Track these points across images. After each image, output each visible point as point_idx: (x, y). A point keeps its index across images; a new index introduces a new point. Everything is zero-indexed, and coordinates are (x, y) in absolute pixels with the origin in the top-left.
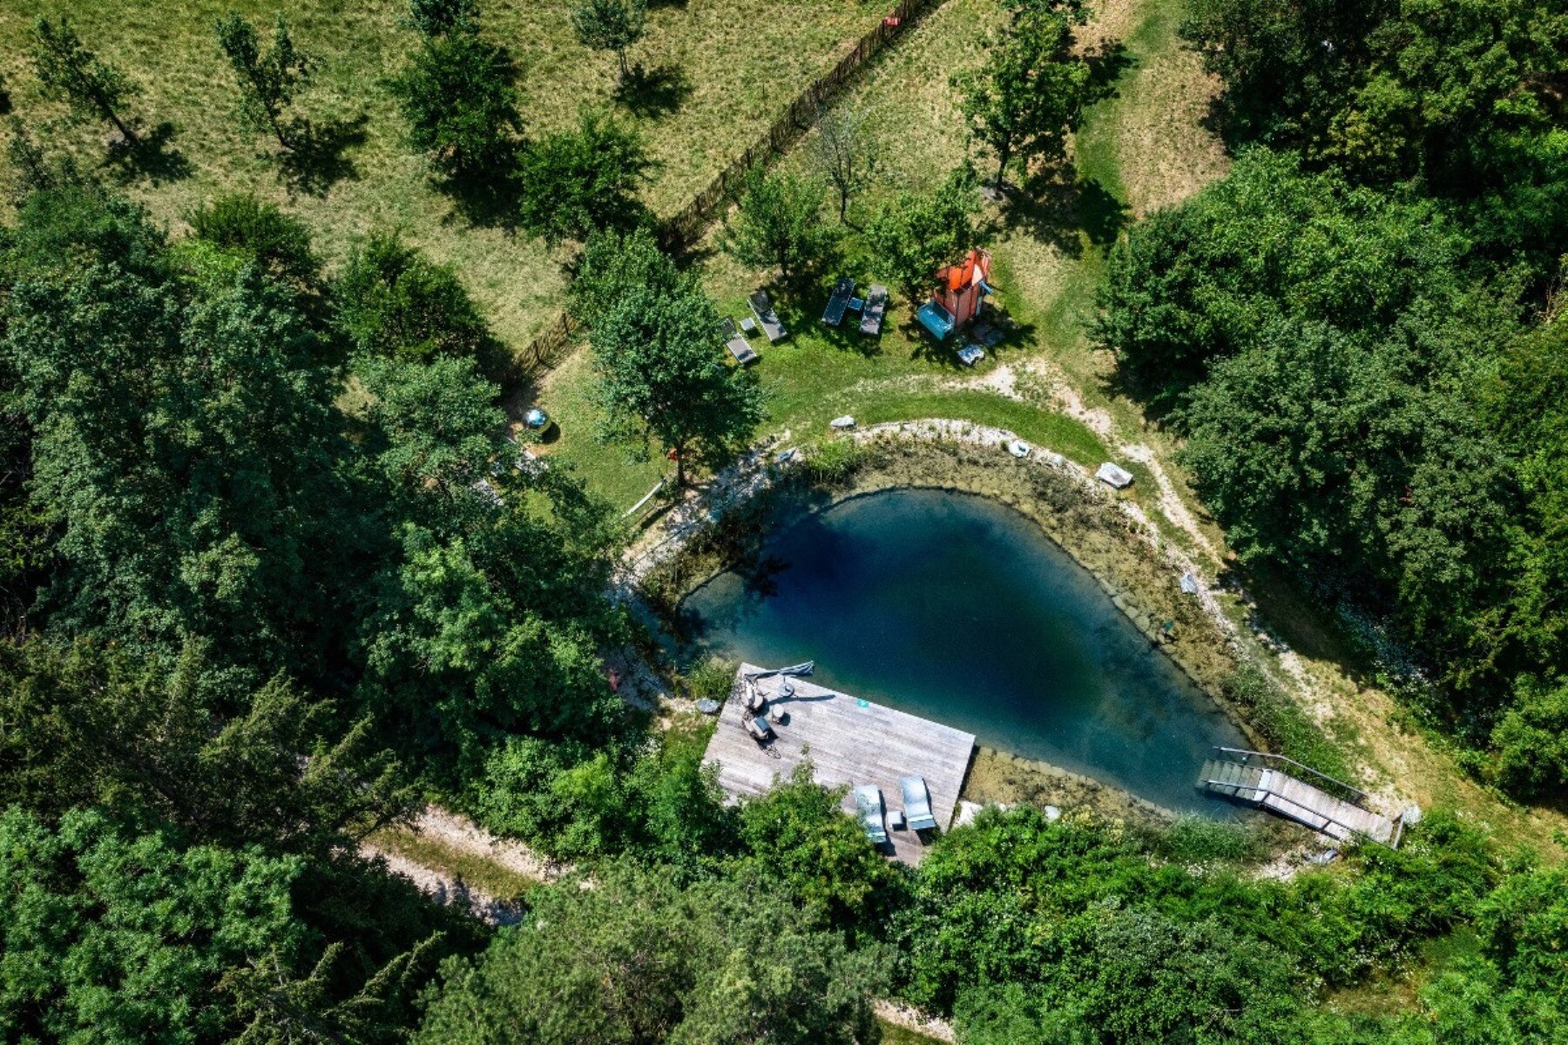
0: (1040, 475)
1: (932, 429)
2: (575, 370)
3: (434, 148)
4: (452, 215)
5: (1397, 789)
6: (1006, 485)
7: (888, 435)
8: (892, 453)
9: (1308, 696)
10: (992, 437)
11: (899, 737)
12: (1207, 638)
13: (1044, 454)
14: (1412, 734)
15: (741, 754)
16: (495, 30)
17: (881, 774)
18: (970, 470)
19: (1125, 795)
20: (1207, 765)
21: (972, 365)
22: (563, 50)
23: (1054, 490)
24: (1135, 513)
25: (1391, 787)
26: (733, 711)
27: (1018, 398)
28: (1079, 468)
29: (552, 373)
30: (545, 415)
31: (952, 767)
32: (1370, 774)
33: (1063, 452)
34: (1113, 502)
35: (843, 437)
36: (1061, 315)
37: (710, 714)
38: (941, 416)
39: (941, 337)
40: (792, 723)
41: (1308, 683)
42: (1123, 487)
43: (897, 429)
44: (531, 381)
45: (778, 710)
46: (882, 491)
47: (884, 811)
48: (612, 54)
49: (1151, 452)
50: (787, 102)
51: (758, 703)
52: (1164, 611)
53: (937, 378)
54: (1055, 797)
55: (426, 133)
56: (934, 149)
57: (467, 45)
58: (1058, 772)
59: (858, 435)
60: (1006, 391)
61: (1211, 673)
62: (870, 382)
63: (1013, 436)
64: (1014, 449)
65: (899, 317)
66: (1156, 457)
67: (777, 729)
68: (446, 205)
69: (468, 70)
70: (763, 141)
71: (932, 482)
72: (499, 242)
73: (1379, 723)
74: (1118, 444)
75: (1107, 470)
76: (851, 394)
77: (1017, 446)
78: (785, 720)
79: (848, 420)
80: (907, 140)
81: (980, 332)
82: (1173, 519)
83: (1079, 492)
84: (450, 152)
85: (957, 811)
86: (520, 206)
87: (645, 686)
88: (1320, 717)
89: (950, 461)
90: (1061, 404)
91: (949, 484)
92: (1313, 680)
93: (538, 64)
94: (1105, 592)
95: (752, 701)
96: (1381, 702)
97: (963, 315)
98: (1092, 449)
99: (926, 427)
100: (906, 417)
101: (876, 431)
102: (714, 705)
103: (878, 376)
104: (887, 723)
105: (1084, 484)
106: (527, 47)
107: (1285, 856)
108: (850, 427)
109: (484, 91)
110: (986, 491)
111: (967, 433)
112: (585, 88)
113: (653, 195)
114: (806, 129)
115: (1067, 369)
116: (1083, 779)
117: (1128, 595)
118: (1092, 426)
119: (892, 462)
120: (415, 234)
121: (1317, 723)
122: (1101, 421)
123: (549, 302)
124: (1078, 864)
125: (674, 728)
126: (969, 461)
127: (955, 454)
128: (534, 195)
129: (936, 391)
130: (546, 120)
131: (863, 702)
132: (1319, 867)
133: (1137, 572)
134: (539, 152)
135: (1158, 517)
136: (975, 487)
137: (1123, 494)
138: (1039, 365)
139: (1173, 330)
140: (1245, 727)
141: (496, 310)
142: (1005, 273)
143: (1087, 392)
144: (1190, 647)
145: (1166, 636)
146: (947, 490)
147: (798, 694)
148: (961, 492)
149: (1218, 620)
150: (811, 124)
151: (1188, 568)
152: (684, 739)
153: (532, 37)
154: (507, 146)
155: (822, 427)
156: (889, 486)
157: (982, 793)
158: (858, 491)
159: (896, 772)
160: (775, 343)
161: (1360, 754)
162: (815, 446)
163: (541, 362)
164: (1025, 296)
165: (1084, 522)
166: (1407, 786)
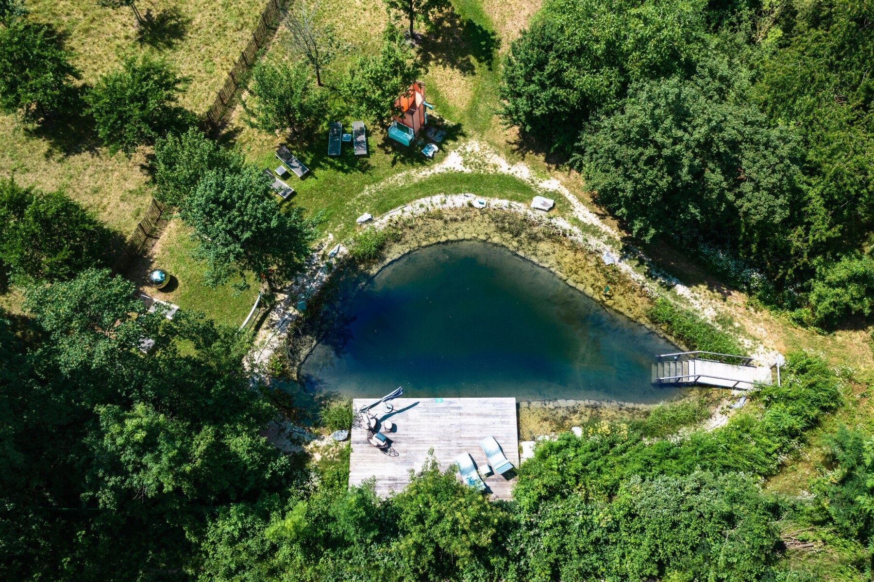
0: (498, 216)
1: (422, 206)
2: (174, 234)
3: (21, 107)
4: (50, 151)
5: (765, 347)
6: (479, 228)
7: (395, 218)
8: (402, 229)
9: (698, 307)
10: (459, 200)
11: (469, 414)
12: (630, 289)
13: (496, 202)
14: (761, 311)
15: (373, 461)
16: (37, 12)
17: (466, 443)
18: (453, 226)
19: (615, 403)
20: (654, 367)
21: (432, 158)
22: (90, 15)
23: (510, 224)
24: (562, 224)
25: (762, 347)
26: (359, 434)
27: (467, 170)
28: (520, 205)
29: (159, 241)
30: (163, 272)
31: (508, 423)
32: (748, 343)
33: (507, 198)
34: (548, 220)
35: (367, 228)
36: (476, 109)
37: (344, 440)
38: (424, 196)
39: (408, 144)
40: (399, 429)
41: (696, 298)
42: (551, 209)
43: (399, 213)
44: (145, 252)
45: (387, 424)
46: (403, 256)
47: (476, 467)
48: (127, 9)
49: (559, 182)
50: (258, 14)
51: (373, 423)
52: (598, 280)
53: (413, 172)
54: (575, 419)
55: (11, 98)
56: (363, 22)
57: (21, 27)
58: (571, 403)
59: (376, 224)
60: (460, 168)
61: (638, 311)
62: (373, 186)
63: (474, 196)
64: (476, 204)
65: (376, 139)
66: (562, 184)
67: (391, 436)
68: (44, 145)
69: (26, 45)
70: (250, 44)
71: (433, 240)
72: (90, 160)
73: (741, 310)
74: (537, 182)
75: (537, 201)
76: (363, 198)
77: (478, 201)
78: (394, 429)
79: (366, 216)
80: (343, 20)
81: (430, 135)
82: (585, 221)
83: (525, 220)
84: (34, 107)
85: (520, 450)
86: (97, 133)
87: (295, 436)
88: (709, 317)
89: (440, 223)
90: (495, 167)
91: (444, 239)
92: (698, 295)
93: (77, 28)
94: (561, 279)
95: (369, 424)
96: (738, 298)
97: (417, 126)
98: (524, 191)
99: (417, 206)
100: (402, 203)
101: (387, 218)
102: (345, 434)
103: (377, 181)
104: (459, 408)
105: (526, 215)
106: (65, 19)
107: (719, 410)
108: (370, 220)
109: (45, 58)
110: (468, 236)
111: (445, 202)
112: (116, 37)
113: (187, 99)
114: (276, 29)
115: (491, 144)
116: (587, 402)
117: (574, 276)
118: (518, 175)
119: (403, 235)
120: (28, 170)
121: (709, 322)
122: (522, 171)
123: (140, 192)
124: (607, 461)
125: (324, 457)
126: (451, 220)
127: (442, 219)
128: (105, 124)
129: (416, 181)
130: (95, 67)
131: (439, 399)
132: (739, 411)
133: (576, 261)
134: (99, 92)
135: (576, 221)
136: (460, 236)
137: (552, 213)
138: (473, 145)
139: (557, 104)
140: (669, 337)
141: (104, 208)
142: (433, 92)
143: (507, 155)
144: (621, 298)
145: (606, 296)
146: (444, 243)
147: (397, 409)
148: (452, 241)
149: (632, 276)
150: (278, 25)
151: (604, 249)
152: (332, 463)
153: (66, 11)
154: (74, 91)
155: (351, 225)
156: (407, 251)
157: (531, 433)
158: (388, 260)
159: (475, 438)
160: (302, 178)
161: (738, 332)
162: (351, 239)
163: (149, 236)
164: (450, 103)
165: (533, 238)
166: (769, 342)
